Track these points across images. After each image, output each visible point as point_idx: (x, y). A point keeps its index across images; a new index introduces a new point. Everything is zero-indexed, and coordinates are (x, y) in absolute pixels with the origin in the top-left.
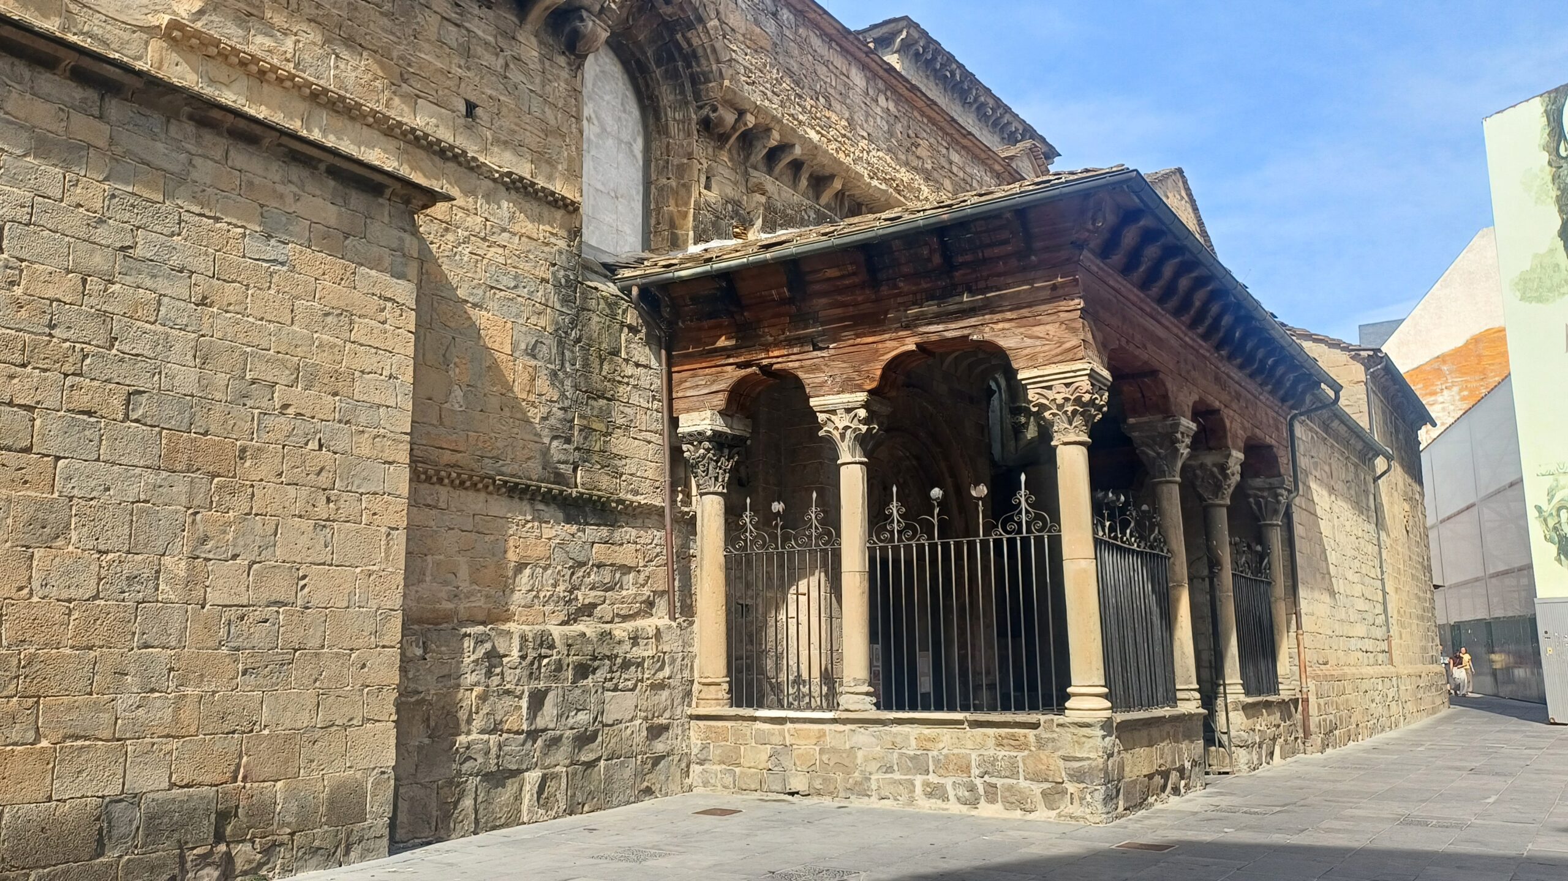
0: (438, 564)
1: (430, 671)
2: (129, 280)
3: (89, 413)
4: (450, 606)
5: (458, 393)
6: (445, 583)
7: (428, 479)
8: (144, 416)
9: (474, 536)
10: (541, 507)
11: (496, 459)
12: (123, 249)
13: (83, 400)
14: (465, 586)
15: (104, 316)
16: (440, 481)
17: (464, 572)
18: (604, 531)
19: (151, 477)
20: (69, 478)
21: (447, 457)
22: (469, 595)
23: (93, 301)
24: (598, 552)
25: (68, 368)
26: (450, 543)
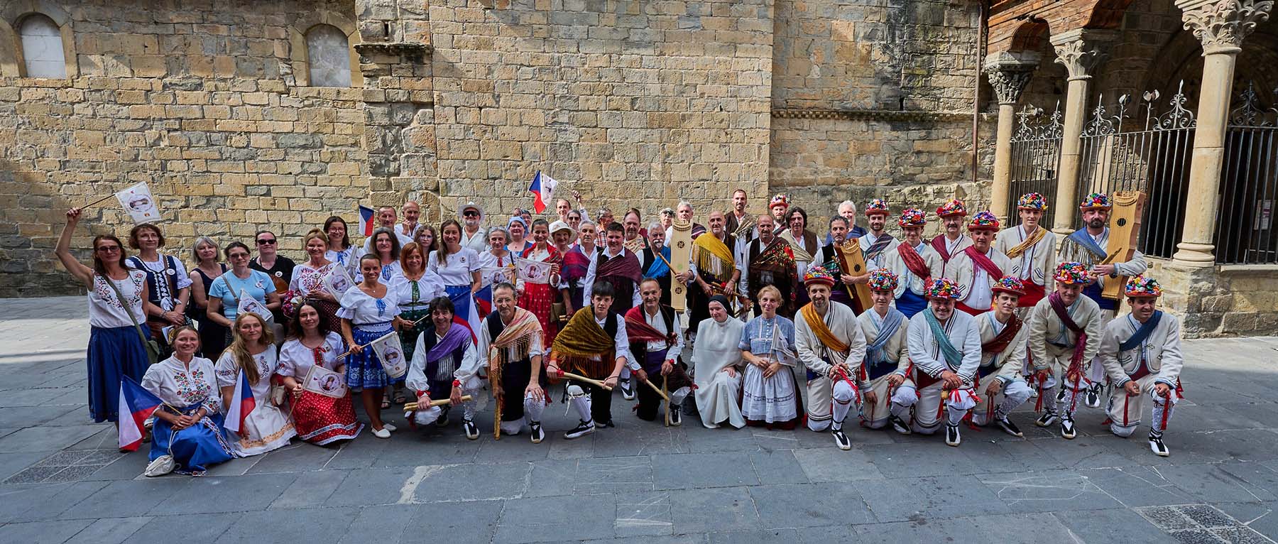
0: (804, 158)
2: (628, 52)
3: (617, 110)
4: (812, 177)
5: (816, 70)
6: (808, 166)
8: (639, 107)
9: (827, 142)
10: (873, 123)
11: (841, 100)
12: (624, 39)
13: (613, 105)
14: (821, 168)
15: (619, 70)
16: (803, 116)
18: (923, 133)
19: (643, 132)
20: (612, 136)
21: (809, 104)
22: (824, 171)
23: (614, 64)
24: (918, 145)
25: (607, 93)
26: (811, 147)
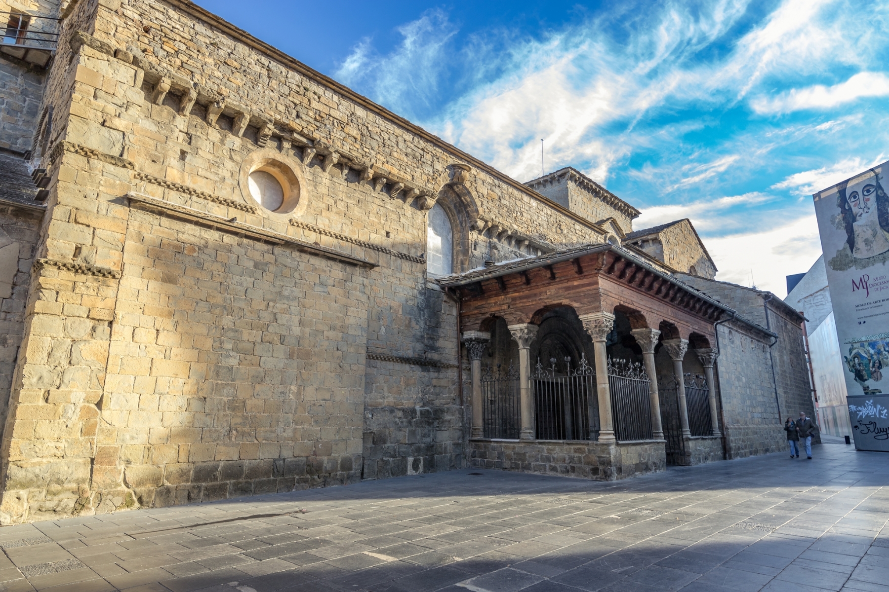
0: (377, 387)
1: (374, 422)
2: (281, 302)
3: (269, 343)
4: (381, 401)
5: (383, 329)
6: (380, 393)
7: (373, 358)
8: (285, 342)
9: (388, 377)
10: (413, 366)
11: (396, 350)
13: (267, 338)
14: (386, 394)
15: (274, 313)
16: (377, 358)
17: (386, 389)
18: (436, 374)
19: (286, 361)
20: (264, 363)
21: (380, 351)
22: (388, 397)
23: (271, 309)
24: (434, 382)
25: (264, 330)
26: (381, 379)
